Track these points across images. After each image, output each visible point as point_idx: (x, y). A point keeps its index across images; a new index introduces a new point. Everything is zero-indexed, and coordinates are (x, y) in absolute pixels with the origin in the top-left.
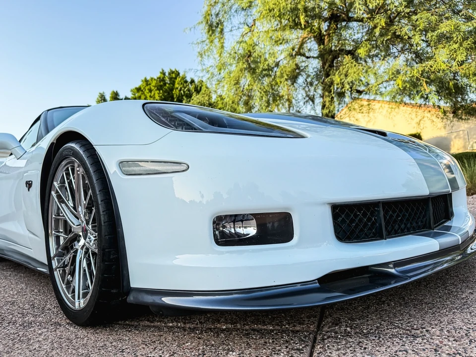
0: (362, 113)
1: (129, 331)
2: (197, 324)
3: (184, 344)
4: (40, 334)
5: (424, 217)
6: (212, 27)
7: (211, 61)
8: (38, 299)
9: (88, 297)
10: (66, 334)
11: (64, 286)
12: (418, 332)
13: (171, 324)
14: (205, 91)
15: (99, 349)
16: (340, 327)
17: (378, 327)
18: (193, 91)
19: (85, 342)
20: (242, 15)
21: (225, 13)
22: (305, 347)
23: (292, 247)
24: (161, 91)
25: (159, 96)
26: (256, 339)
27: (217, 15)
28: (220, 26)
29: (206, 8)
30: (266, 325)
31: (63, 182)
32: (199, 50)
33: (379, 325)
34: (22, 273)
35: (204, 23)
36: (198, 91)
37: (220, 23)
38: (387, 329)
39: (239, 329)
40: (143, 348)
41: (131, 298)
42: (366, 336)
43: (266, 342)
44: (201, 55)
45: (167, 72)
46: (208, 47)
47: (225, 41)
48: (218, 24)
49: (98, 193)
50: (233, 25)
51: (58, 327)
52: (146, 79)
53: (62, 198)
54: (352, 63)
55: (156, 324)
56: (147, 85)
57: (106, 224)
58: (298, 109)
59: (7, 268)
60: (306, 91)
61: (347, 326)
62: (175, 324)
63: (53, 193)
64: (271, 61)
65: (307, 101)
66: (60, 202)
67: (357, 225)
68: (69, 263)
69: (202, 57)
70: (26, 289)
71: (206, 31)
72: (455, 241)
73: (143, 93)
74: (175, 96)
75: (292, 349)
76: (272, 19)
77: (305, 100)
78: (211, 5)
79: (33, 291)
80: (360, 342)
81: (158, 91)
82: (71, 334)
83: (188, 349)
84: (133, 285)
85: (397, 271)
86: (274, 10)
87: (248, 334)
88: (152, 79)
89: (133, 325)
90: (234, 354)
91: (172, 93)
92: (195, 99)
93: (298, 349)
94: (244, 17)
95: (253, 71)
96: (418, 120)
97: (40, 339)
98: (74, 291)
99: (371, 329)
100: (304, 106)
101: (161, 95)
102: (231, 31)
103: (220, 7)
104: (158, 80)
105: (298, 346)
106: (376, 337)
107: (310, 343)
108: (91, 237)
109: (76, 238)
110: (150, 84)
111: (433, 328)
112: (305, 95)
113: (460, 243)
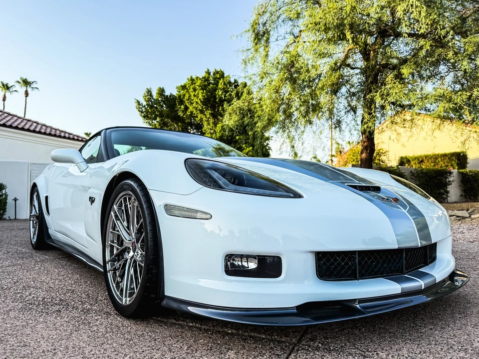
0: (405, 127)
1: (160, 326)
2: (210, 327)
3: (199, 340)
4: (97, 320)
5: (397, 263)
6: (258, 36)
7: (255, 69)
8: (91, 290)
9: (134, 296)
10: (115, 323)
11: (114, 285)
12: (370, 354)
13: (191, 324)
14: (246, 97)
15: (139, 337)
16: (315, 343)
17: (342, 347)
18: (234, 96)
19: (129, 330)
20: (289, 25)
21: (272, 22)
22: (283, 354)
23: (279, 281)
24: (205, 91)
25: (202, 96)
26: (250, 344)
27: (264, 24)
28: (266, 35)
29: (255, 17)
30: (261, 334)
31: (121, 205)
32: (243, 58)
33: (343, 345)
34: (75, 264)
35: (251, 31)
36: (239, 96)
37: (266, 32)
38: (349, 349)
39: (240, 335)
40: (170, 340)
41: (164, 302)
42: (330, 351)
43: (256, 347)
44: (245, 62)
45: (212, 71)
46: (252, 55)
47: (270, 50)
48: (264, 33)
49: (148, 224)
50: (279, 35)
51: (109, 316)
52: (191, 77)
53: (118, 217)
54: (395, 83)
55: (181, 322)
56: (192, 84)
57: (152, 247)
58: (339, 118)
59: (62, 258)
60: (348, 101)
61: (320, 343)
62: (194, 324)
63: (112, 213)
64: (313, 73)
65: (348, 111)
66: (116, 220)
67: (336, 268)
68: (119, 268)
69: (246, 64)
70: (81, 279)
71: (253, 39)
72: (418, 286)
73: (188, 92)
74: (217, 96)
75: (274, 354)
76: (317, 32)
77: (347, 110)
78: (259, 14)
79: (87, 282)
80: (324, 356)
81: (202, 91)
82: (119, 323)
83: (201, 344)
84: (167, 293)
85: (360, 306)
86: (320, 24)
87: (245, 339)
88: (197, 78)
89: (163, 322)
90: (232, 352)
91: (215, 93)
92: (235, 103)
93: (277, 355)
94: (291, 27)
95: (293, 81)
96: (463, 139)
97: (97, 324)
98: (122, 290)
99: (336, 347)
100: (345, 116)
101: (204, 94)
102: (277, 40)
103: (268, 16)
104: (203, 79)
105: (278, 353)
106: (336, 353)
107: (288, 352)
108: (139, 251)
109: (127, 250)
110: (195, 83)
111: (382, 352)
112: (346, 105)
113: (423, 288)
